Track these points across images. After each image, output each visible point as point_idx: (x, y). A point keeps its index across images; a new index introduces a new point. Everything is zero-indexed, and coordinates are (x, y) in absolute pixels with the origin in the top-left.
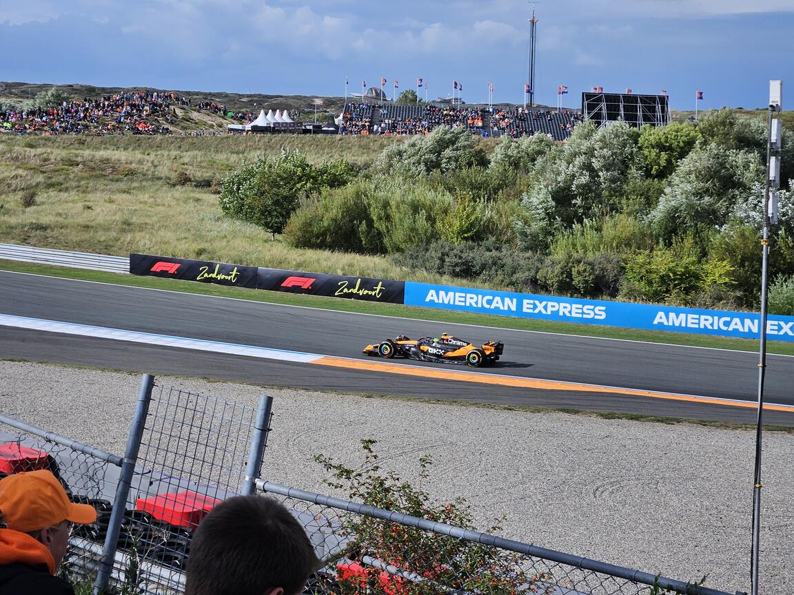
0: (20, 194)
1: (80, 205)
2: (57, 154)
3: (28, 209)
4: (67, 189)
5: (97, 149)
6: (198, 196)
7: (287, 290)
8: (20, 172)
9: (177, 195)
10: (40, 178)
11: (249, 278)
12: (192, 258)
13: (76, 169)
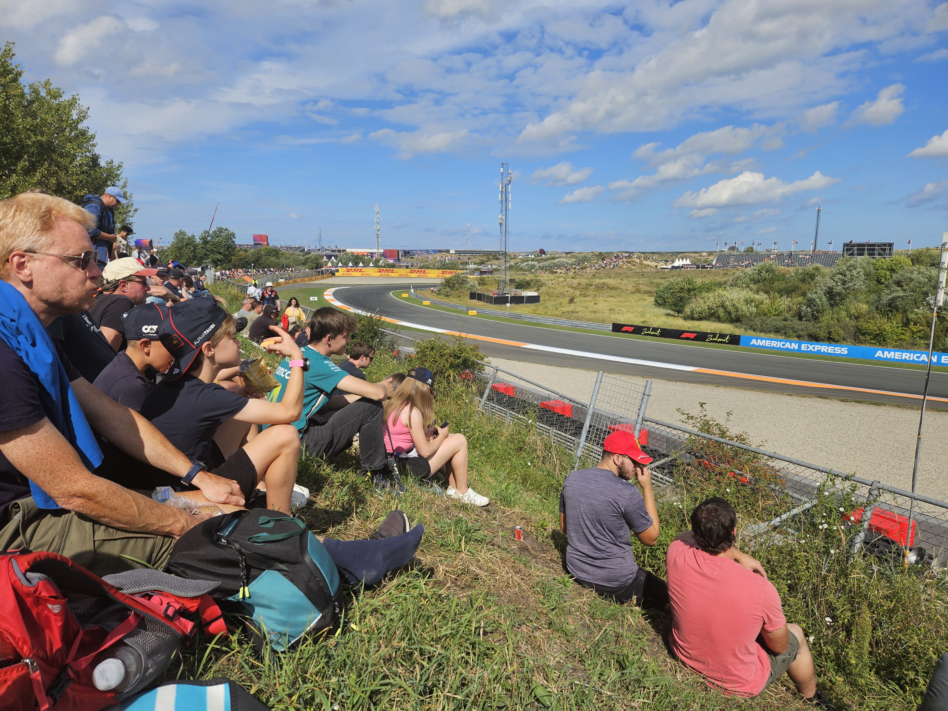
0: (568, 299)
1: (593, 303)
2: (584, 281)
3: (572, 305)
4: (588, 296)
5: (602, 278)
6: (644, 298)
7: (683, 339)
8: (569, 289)
9: (635, 298)
10: (578, 292)
11: (666, 333)
12: (641, 325)
13: (591, 287)
